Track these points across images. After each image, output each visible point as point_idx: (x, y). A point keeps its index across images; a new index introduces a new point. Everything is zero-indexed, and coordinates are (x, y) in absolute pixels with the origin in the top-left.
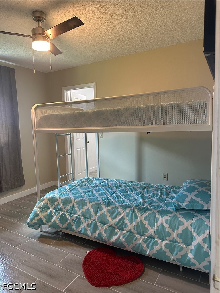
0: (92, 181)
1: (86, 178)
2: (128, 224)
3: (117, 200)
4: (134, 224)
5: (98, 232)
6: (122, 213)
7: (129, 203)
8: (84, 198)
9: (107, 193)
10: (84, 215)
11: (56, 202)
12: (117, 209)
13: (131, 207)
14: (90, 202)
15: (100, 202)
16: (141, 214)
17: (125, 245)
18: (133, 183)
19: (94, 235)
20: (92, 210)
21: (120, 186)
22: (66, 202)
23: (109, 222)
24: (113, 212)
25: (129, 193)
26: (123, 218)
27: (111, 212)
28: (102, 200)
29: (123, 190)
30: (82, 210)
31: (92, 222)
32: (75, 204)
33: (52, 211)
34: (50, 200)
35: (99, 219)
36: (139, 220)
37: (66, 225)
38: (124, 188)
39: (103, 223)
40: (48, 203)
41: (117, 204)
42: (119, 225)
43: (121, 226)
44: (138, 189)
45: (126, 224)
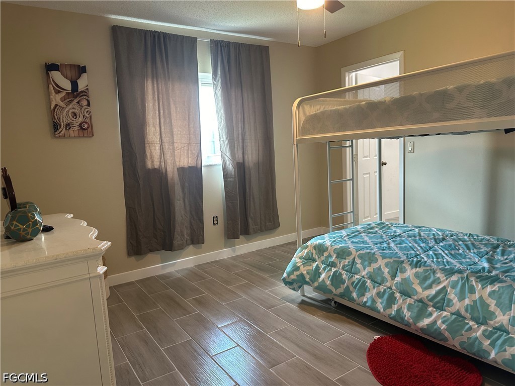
0: (389, 228)
1: (379, 222)
2: (454, 301)
3: (435, 260)
4: (467, 301)
5: (395, 307)
6: (444, 281)
7: (459, 267)
8: (373, 251)
9: (416, 248)
10: (371, 277)
11: (326, 252)
12: (434, 274)
13: (463, 272)
14: (384, 257)
15: (402, 259)
16: (482, 286)
17: (446, 335)
18: (473, 237)
19: (388, 312)
20: (386, 271)
21: (444, 239)
22: (342, 253)
23: (417, 293)
24: (426, 278)
25: (461, 251)
26: (445, 290)
27: (421, 277)
28: (405, 257)
29: (450, 245)
30: (368, 269)
31: (385, 290)
32: (356, 257)
33: (319, 266)
34: (316, 248)
35: (399, 286)
36: (477, 296)
37: (341, 290)
38: (451, 243)
39: (406, 294)
40: (314, 252)
41: (434, 266)
42: (436, 300)
43: (440, 302)
44: (482, 247)
45: (450, 300)
